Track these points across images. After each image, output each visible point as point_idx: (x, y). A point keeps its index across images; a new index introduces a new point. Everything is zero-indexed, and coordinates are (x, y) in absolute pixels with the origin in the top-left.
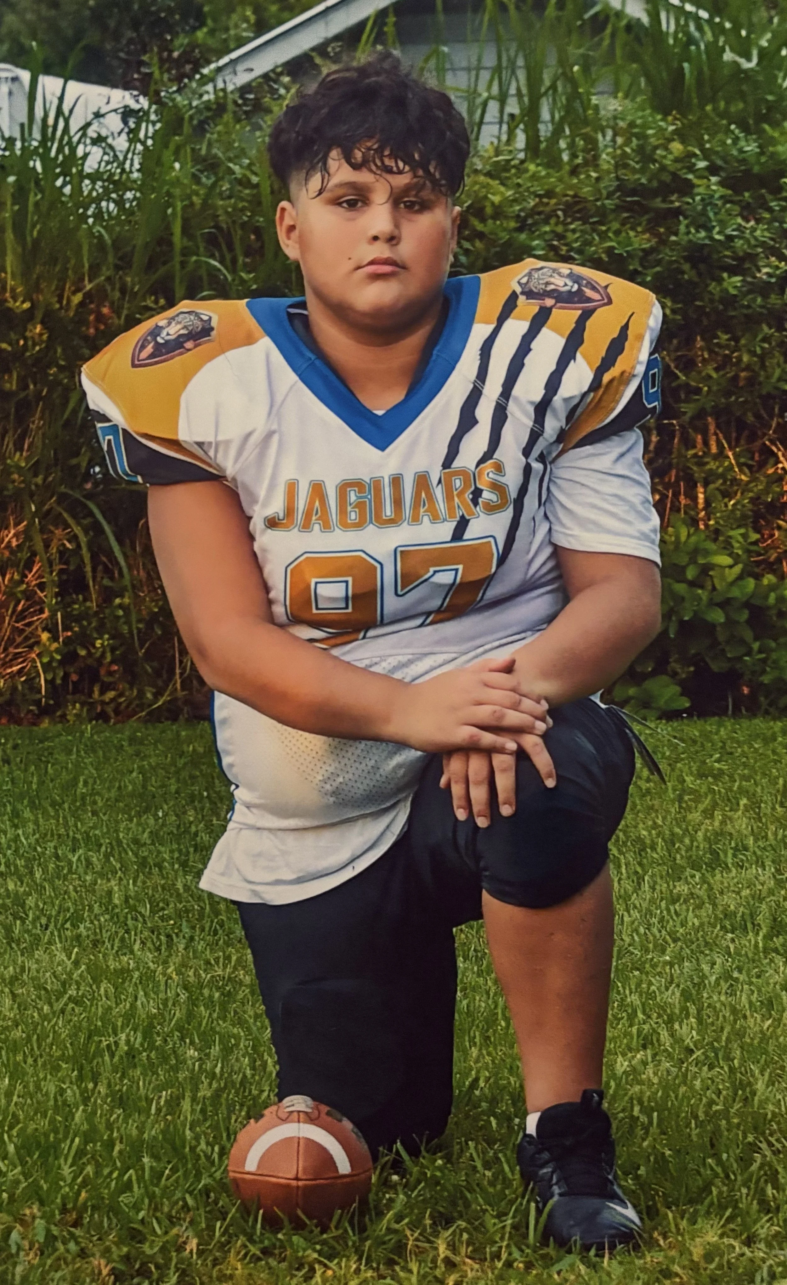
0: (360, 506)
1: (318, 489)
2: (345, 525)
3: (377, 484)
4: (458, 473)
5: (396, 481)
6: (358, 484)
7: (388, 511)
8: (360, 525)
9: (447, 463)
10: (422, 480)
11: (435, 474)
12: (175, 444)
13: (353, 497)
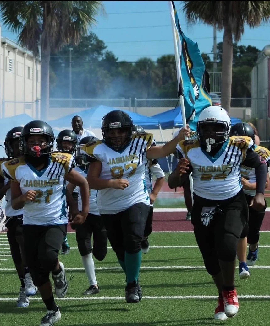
0: (119, 160)
1: (113, 159)
2: (117, 163)
3: (121, 158)
4: (131, 155)
5: (123, 157)
6: (119, 158)
7: (123, 161)
8: (119, 163)
9: (129, 154)
10: (126, 156)
11: (128, 156)
12: (92, 155)
13: (118, 160)
